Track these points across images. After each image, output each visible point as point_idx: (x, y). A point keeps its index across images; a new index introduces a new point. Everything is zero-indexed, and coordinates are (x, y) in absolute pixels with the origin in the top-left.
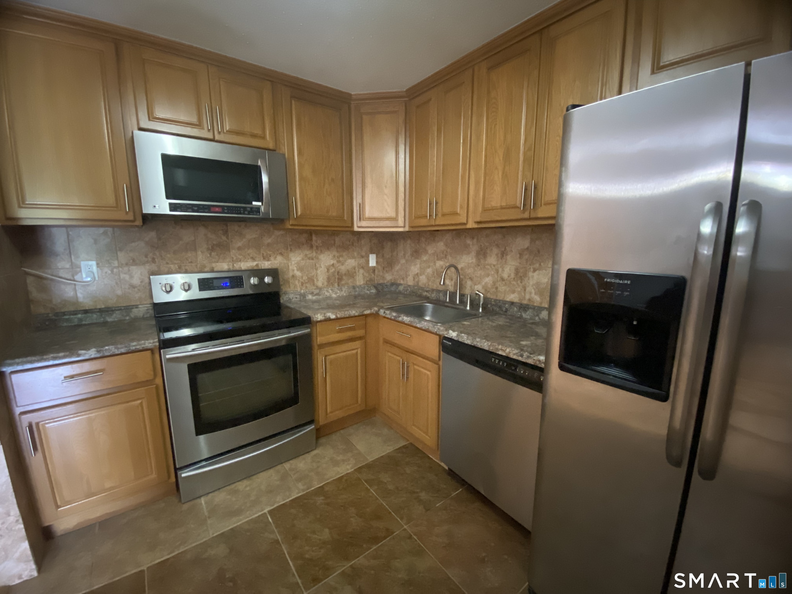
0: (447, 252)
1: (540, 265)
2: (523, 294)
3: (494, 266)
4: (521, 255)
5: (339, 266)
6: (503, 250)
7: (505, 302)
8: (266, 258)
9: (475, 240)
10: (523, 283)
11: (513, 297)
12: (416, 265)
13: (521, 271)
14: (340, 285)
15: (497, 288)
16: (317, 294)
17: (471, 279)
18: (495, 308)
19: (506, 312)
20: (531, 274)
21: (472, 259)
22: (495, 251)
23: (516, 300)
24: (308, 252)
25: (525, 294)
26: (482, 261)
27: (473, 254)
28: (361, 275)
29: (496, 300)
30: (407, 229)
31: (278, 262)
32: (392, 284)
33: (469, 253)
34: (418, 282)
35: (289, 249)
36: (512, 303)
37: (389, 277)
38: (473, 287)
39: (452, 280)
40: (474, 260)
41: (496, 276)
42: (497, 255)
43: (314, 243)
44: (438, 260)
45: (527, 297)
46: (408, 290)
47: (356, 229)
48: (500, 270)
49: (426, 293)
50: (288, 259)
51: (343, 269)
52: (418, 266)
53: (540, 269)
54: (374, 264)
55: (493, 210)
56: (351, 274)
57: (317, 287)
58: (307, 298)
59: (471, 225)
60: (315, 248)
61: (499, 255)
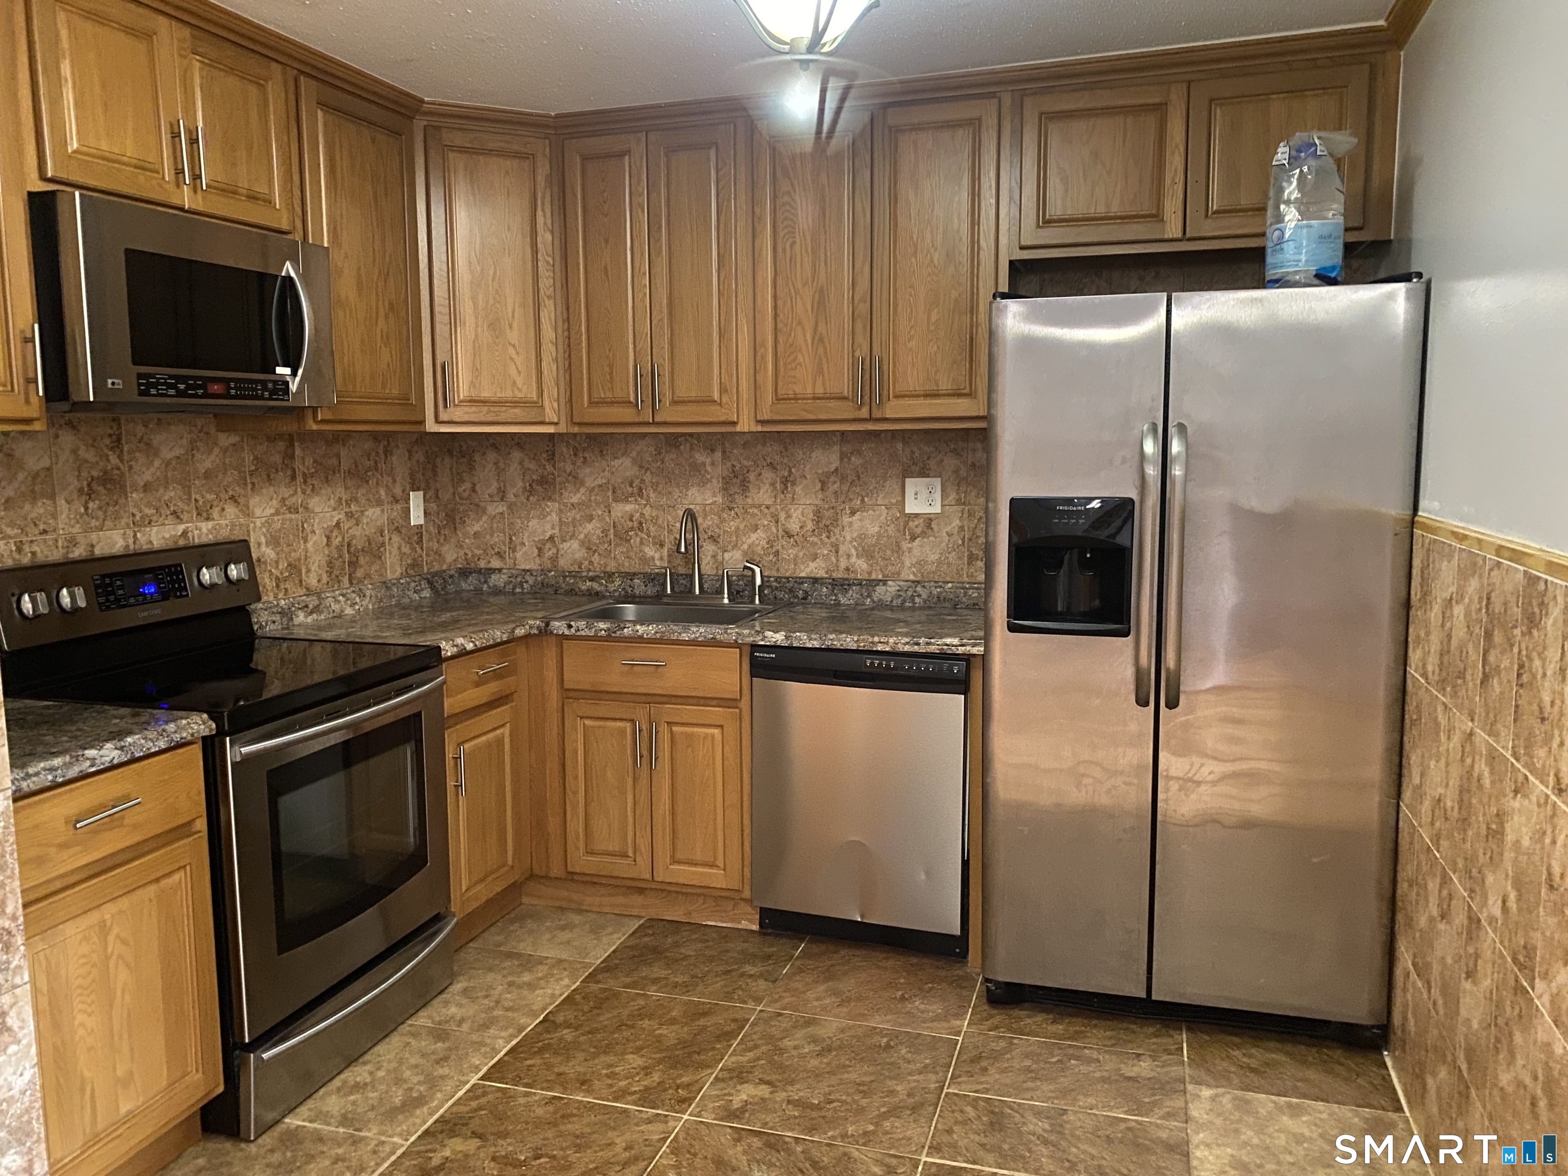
0: (643, 481)
1: (863, 501)
2: (834, 559)
3: (768, 507)
4: (823, 483)
5: (350, 528)
6: (786, 474)
7: (800, 581)
8: (204, 513)
9: (718, 455)
10: (833, 539)
11: (814, 568)
12: (543, 516)
13: (827, 514)
14: (355, 582)
15: (777, 553)
16: (316, 610)
17: (714, 539)
18: (780, 595)
19: (805, 598)
20: (846, 520)
21: (714, 495)
22: (768, 475)
23: (822, 574)
24: (285, 492)
25: (837, 557)
26: (739, 499)
27: (716, 484)
28: (395, 551)
29: (778, 579)
30: (562, 429)
31: (227, 522)
32: (464, 573)
33: (703, 483)
34: (554, 559)
35: (250, 486)
36: (815, 580)
37: (451, 556)
38: (720, 558)
39: (662, 545)
40: (719, 499)
41: (774, 530)
42: (773, 484)
43: (297, 464)
44: (616, 500)
45: (843, 564)
46: (527, 582)
47: (431, 426)
48: (782, 516)
49: (588, 583)
50: (247, 513)
51: (358, 534)
52: (554, 517)
53: (863, 508)
54: (422, 521)
55: (796, 399)
56: (375, 550)
57: (309, 592)
58: (296, 621)
59: (746, 425)
60: (300, 479)
61: (778, 485)
